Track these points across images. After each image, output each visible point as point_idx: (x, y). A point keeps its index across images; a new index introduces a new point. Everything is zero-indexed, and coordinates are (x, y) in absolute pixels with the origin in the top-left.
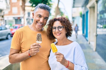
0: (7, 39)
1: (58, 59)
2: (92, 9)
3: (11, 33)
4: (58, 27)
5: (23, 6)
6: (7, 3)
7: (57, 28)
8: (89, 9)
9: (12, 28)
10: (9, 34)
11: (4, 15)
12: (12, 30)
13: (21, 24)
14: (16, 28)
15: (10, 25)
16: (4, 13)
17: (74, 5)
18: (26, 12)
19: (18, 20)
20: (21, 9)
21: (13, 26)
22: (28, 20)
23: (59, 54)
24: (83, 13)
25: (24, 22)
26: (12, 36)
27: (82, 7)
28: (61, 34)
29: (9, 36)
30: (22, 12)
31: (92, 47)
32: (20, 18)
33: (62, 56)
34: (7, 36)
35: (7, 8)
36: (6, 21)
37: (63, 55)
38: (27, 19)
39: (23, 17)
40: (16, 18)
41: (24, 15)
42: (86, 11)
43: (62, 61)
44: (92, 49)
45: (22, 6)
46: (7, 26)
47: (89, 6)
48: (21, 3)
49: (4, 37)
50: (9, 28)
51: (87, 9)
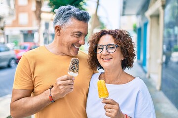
0: (9, 66)
1: (109, 112)
2: (155, 19)
3: (16, 57)
4: (107, 46)
5: (38, 12)
6: (9, 5)
7: (105, 47)
8: (149, 19)
9: (18, 48)
10: (13, 59)
11: (4, 26)
12: (17, 52)
13: (33, 42)
14: (25, 48)
15: (14, 44)
16: (5, 22)
17: (123, 12)
18: (43, 22)
19: (28, 35)
20: (34, 17)
21: (20, 46)
22: (45, 36)
23: (112, 102)
24: (138, 26)
25: (39, 38)
26: (17, 63)
27: (138, 14)
28: (111, 58)
29: (13, 62)
30: (35, 21)
31: (153, 84)
32: (33, 33)
33: (116, 106)
34: (10, 62)
35: (11, 14)
36: (7, 36)
37: (118, 105)
38: (44, 34)
39: (37, 31)
40: (26, 33)
41: (40, 26)
42: (145, 21)
43: (116, 115)
44: (155, 87)
45: (35, 12)
46: (10, 45)
47: (149, 13)
48: (33, 7)
49: (5, 64)
50: (13, 49)
51: (146, 18)
